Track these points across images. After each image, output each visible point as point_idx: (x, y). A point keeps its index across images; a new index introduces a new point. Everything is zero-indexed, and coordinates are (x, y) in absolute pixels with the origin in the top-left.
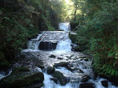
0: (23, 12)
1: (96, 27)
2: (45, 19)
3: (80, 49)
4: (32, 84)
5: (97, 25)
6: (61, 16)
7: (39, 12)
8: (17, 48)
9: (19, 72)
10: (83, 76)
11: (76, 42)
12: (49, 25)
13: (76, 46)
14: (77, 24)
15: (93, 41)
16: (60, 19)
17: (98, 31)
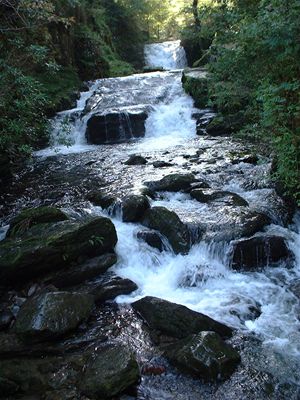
0: (16, 23)
1: (273, 43)
2: (96, 37)
3: (228, 126)
4: (80, 259)
5: (273, 35)
6: (148, 22)
8: (16, 147)
9: (31, 224)
10: (248, 217)
11: (210, 103)
12: (111, 59)
13: (212, 115)
14: (206, 43)
15: (267, 94)
16: (147, 33)
17: (281, 57)
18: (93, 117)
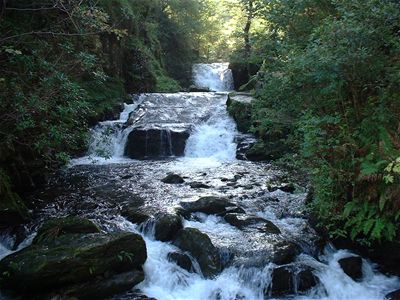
0: (69, 28)
1: (319, 76)
2: (146, 51)
3: (267, 153)
4: (107, 274)
5: (320, 68)
6: (199, 41)
7: (122, 26)
8: (53, 153)
9: (60, 233)
11: (252, 128)
12: (158, 74)
13: (253, 141)
14: (254, 68)
15: (309, 125)
16: (197, 53)
17: (325, 90)
18: (135, 130)
